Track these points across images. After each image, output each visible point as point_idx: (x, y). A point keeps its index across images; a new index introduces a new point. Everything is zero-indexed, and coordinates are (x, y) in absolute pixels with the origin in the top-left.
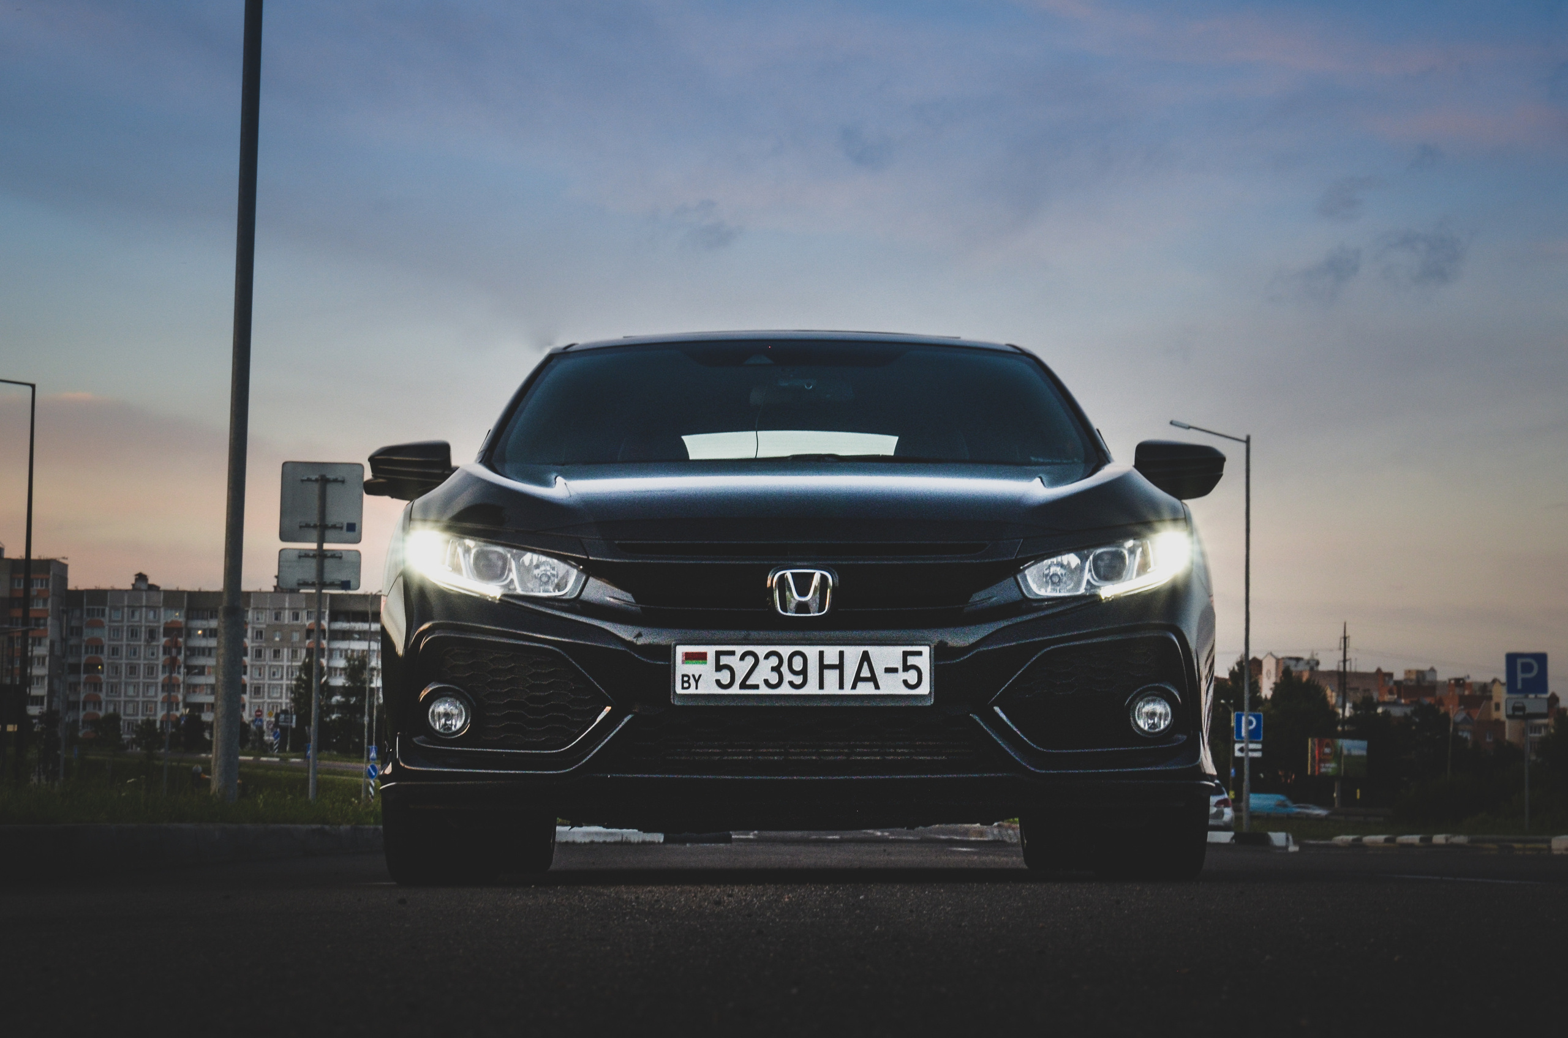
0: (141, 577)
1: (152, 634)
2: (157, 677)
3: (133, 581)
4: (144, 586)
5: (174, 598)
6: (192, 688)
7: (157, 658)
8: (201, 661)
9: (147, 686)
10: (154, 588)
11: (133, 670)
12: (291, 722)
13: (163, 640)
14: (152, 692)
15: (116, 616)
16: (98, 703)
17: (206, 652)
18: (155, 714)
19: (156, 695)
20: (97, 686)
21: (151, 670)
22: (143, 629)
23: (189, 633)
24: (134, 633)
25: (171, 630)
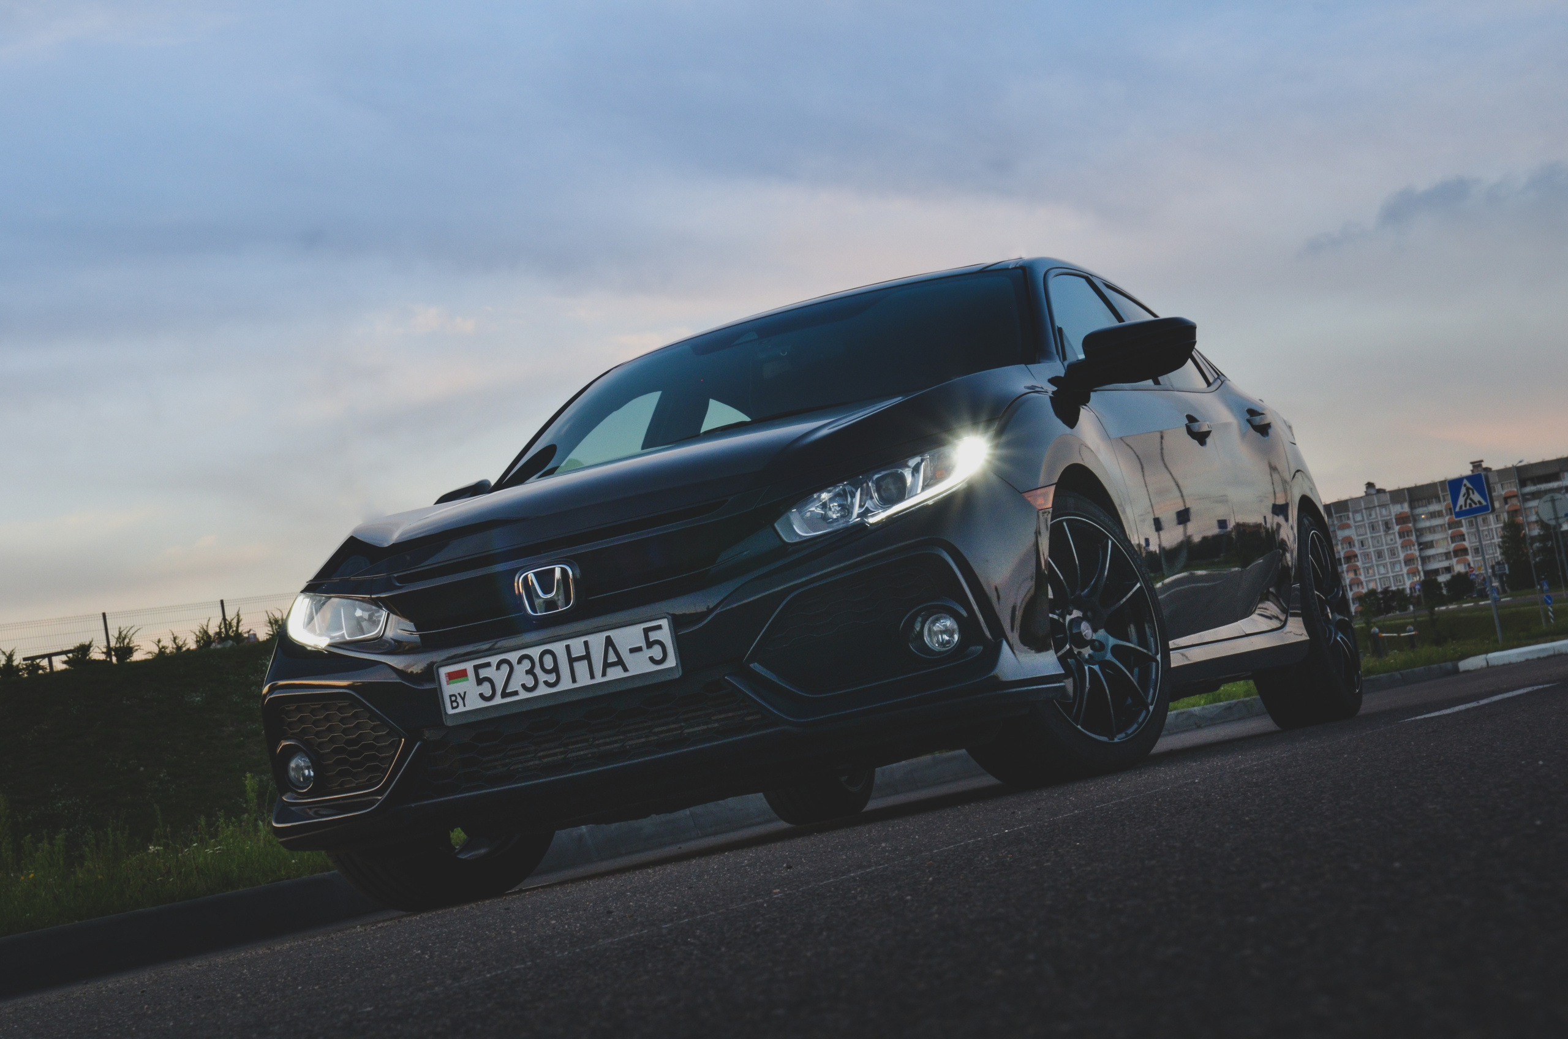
0: (1370, 485)
1: (1387, 526)
2: (1399, 556)
3: (1365, 490)
4: (1373, 491)
5: (1397, 496)
6: (1425, 560)
7: (1396, 543)
8: (1428, 538)
9: (1393, 564)
10: (1380, 491)
11: (1380, 555)
12: (1505, 569)
13: (1397, 528)
14: (1397, 568)
15: (1358, 517)
16: (1359, 583)
17: (1432, 530)
18: (1404, 584)
19: (1401, 570)
20: (1356, 571)
21: (1393, 552)
22: (1380, 523)
23: (1415, 519)
24: (1373, 527)
25: (1401, 519)
